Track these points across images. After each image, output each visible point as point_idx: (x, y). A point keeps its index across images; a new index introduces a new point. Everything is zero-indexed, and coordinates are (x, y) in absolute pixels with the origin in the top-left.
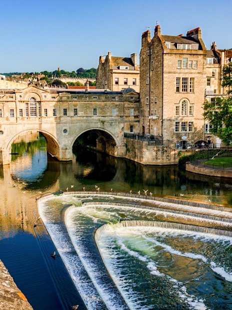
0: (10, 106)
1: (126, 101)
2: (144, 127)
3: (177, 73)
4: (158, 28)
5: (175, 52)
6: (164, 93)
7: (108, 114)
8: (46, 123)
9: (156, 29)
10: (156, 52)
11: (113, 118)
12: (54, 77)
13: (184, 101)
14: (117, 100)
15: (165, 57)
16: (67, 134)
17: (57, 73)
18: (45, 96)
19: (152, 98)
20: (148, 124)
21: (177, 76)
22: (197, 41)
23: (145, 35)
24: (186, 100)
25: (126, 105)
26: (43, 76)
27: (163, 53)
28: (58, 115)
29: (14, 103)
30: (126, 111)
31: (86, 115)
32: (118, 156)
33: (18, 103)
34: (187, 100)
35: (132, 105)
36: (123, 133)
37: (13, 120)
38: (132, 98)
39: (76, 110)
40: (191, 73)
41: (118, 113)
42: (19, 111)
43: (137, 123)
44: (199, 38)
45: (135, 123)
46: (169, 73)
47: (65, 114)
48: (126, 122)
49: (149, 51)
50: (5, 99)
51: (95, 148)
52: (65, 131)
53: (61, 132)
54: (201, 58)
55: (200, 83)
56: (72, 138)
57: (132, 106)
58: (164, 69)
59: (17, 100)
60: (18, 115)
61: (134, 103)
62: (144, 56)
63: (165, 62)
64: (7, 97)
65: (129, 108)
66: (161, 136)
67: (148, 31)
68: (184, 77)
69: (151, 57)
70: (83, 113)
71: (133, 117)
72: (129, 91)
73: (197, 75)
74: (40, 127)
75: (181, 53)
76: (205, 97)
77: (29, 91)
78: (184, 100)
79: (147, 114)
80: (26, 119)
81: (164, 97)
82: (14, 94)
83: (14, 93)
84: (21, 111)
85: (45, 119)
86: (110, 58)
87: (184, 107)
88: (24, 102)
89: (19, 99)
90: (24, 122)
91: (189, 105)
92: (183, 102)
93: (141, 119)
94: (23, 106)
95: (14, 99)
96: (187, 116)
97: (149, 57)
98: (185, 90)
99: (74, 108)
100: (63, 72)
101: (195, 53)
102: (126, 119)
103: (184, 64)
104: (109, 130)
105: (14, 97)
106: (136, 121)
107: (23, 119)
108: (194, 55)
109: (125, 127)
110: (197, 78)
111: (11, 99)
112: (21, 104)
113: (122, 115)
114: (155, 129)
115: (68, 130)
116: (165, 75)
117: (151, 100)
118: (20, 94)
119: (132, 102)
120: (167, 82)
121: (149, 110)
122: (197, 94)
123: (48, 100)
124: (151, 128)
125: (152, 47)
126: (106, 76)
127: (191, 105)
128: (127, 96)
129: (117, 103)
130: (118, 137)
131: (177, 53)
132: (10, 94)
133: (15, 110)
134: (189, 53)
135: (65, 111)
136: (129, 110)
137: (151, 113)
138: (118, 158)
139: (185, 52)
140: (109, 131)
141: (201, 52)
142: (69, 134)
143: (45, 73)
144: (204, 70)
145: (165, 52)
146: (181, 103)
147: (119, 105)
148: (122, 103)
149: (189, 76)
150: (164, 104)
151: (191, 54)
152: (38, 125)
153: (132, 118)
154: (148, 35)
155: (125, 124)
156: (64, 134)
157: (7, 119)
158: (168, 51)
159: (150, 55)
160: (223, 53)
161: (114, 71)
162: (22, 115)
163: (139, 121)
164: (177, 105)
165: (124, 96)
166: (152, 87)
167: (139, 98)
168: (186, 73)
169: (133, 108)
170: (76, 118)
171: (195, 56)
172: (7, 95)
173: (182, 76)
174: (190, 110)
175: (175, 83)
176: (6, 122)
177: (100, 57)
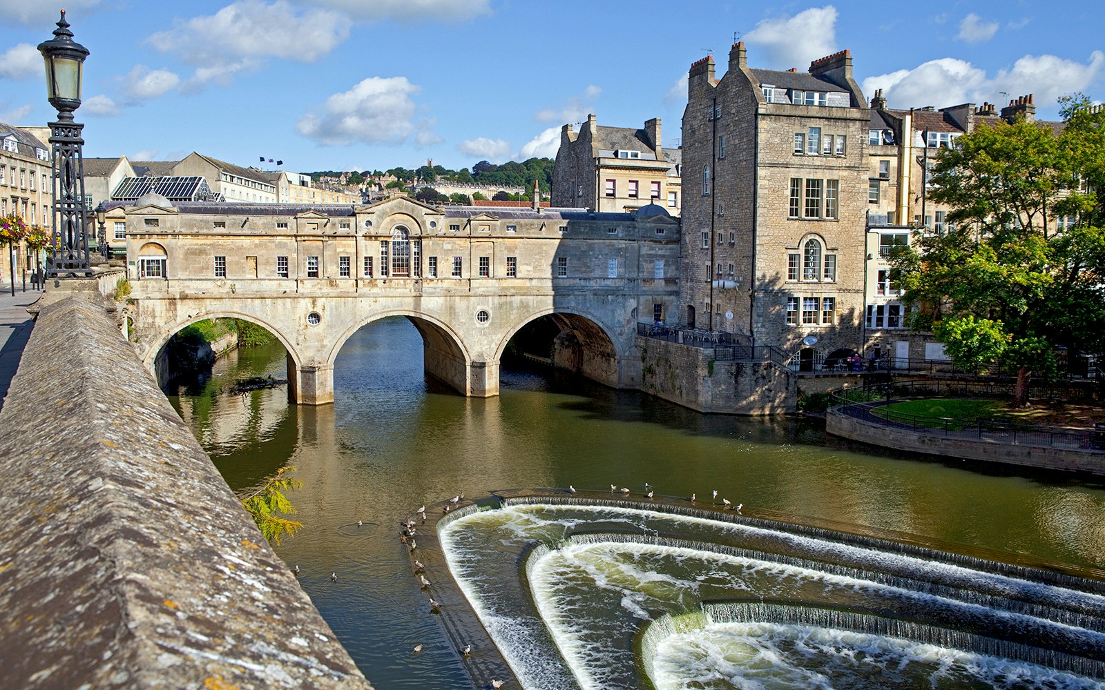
0: (341, 250)
1: (644, 238)
2: (692, 309)
3: (793, 166)
4: (741, 48)
5: (788, 111)
6: (759, 220)
7: (598, 273)
8: (431, 295)
9: (735, 53)
10: (733, 111)
11: (608, 282)
12: (418, 181)
13: (811, 241)
14: (620, 235)
15: (763, 124)
16: (486, 324)
17: (428, 173)
18: (433, 224)
19: (722, 231)
20: (707, 300)
21: (793, 174)
22: (844, 86)
23: (700, 70)
24: (817, 238)
25: (644, 251)
26: (394, 178)
27: (756, 115)
28: (465, 275)
29: (352, 242)
30: (646, 265)
31: (537, 275)
32: (621, 386)
33: (361, 241)
34: (820, 240)
35: (660, 250)
36: (634, 324)
37: (346, 284)
38: (660, 231)
39: (512, 261)
40: (830, 168)
41: (622, 270)
42: (363, 261)
43: (673, 298)
44: (848, 76)
45: (666, 298)
46: (773, 165)
47: (484, 271)
48: (645, 293)
49: (711, 110)
50: (328, 230)
51: (549, 361)
52: (483, 316)
53: (472, 319)
54: (854, 129)
55: (852, 194)
56: (500, 336)
57: (660, 252)
58: (759, 156)
59: (360, 234)
60: (362, 273)
61: (666, 244)
62: (696, 124)
63: (762, 137)
64: (334, 225)
65: (652, 258)
66: (748, 334)
67: (707, 59)
68: (811, 177)
69: (719, 124)
70: (530, 268)
71: (663, 282)
72: (653, 211)
73: (845, 173)
74: (417, 305)
75: (805, 114)
76: (867, 231)
77: (392, 209)
78: (810, 237)
79: (702, 275)
80: (380, 283)
81: (758, 229)
82: (352, 219)
83: (354, 214)
84: (369, 260)
85: (432, 284)
86: (593, 129)
87: (812, 258)
88: (376, 237)
89: (363, 229)
90: (375, 290)
91: (824, 252)
92: (807, 245)
93: (686, 286)
94: (374, 249)
95: (352, 231)
96: (820, 282)
97: (711, 124)
98: (813, 212)
99: (506, 255)
100: (439, 170)
101: (839, 114)
102: (646, 287)
103: (811, 144)
104: (596, 315)
105: (352, 224)
106: (671, 293)
107: (372, 283)
108: (836, 119)
109: (641, 307)
110: (845, 179)
111: (344, 231)
112: (369, 243)
113: (635, 275)
114: (729, 315)
115: (491, 313)
116: (761, 172)
117: (716, 238)
118: (369, 217)
119: (661, 242)
120: (766, 191)
121: (709, 263)
122: (844, 223)
123: (441, 234)
124: (715, 311)
125: (720, 100)
126: (580, 174)
127: (830, 253)
128: (648, 225)
129: (622, 244)
130: (621, 334)
131: (794, 113)
132: (340, 218)
133: (353, 259)
134: (824, 115)
135: (484, 261)
136: (652, 262)
137: (716, 271)
138: (621, 390)
139: (814, 111)
140: (599, 319)
141: (855, 113)
142: (491, 324)
143: (398, 172)
144: (864, 161)
145: (760, 111)
146: (802, 248)
147: (626, 248)
148: (635, 244)
149: (824, 176)
150: (758, 248)
151: (828, 119)
152: (411, 300)
153: (660, 285)
154: (710, 68)
155: (642, 299)
156: (478, 324)
157: (332, 283)
158: (771, 109)
159: (715, 120)
160: (908, 118)
161: (603, 162)
162: (371, 274)
163: (677, 293)
164: (792, 252)
165: (641, 225)
166: (718, 202)
167: (679, 231)
168: (817, 167)
169: (663, 256)
170: (512, 282)
171: (839, 123)
172: (334, 219)
173: (805, 175)
174: (827, 265)
175: (788, 192)
176: (327, 290)
177: (565, 128)
